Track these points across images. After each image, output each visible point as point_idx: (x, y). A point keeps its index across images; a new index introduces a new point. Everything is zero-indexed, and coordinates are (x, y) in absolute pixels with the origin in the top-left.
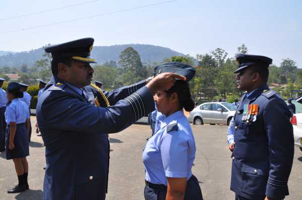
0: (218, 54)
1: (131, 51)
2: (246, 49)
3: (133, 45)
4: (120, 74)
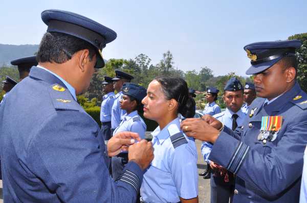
0: (141, 60)
2: (171, 55)
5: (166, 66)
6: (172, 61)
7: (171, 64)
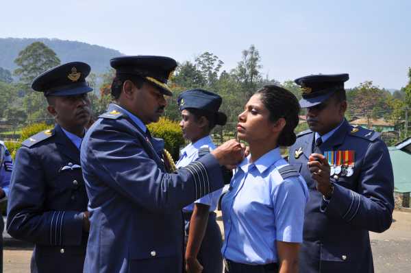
0: (206, 63)
1: (41, 51)
2: (257, 54)
3: (47, 40)
4: (21, 95)
5: (248, 72)
6: (258, 63)
7: (257, 69)
